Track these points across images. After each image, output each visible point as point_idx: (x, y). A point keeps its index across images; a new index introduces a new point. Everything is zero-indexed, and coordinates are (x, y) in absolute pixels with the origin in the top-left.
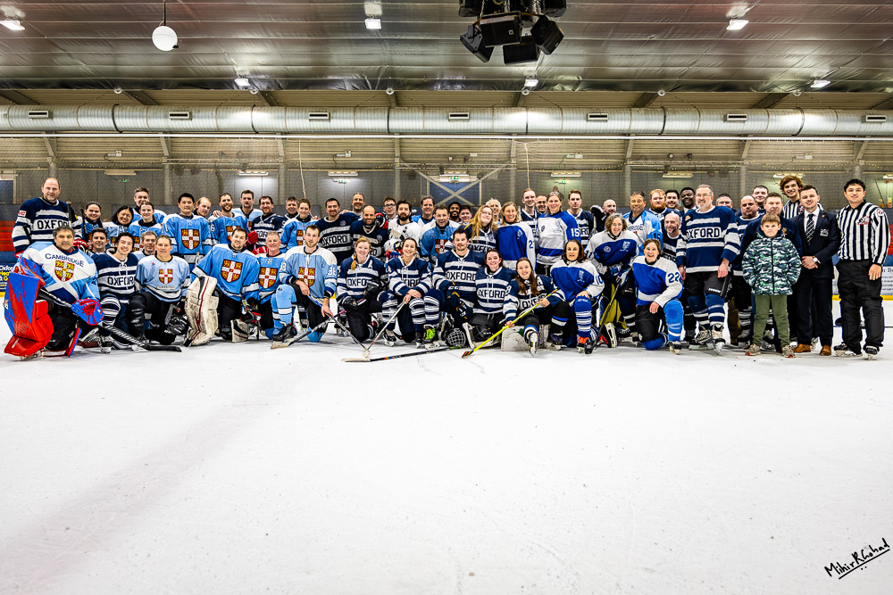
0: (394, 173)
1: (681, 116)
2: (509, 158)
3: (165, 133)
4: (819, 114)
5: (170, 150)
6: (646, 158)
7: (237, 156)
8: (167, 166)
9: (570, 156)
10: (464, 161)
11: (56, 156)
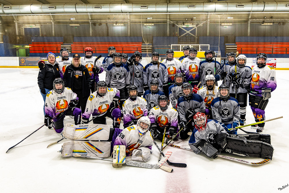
0: (167, 24)
1: (270, 5)
2: (207, 19)
3: (90, 13)
5: (92, 18)
6: (256, 18)
7: (114, 19)
8: (90, 23)
9: (229, 18)
10: (191, 20)
11: (54, 20)
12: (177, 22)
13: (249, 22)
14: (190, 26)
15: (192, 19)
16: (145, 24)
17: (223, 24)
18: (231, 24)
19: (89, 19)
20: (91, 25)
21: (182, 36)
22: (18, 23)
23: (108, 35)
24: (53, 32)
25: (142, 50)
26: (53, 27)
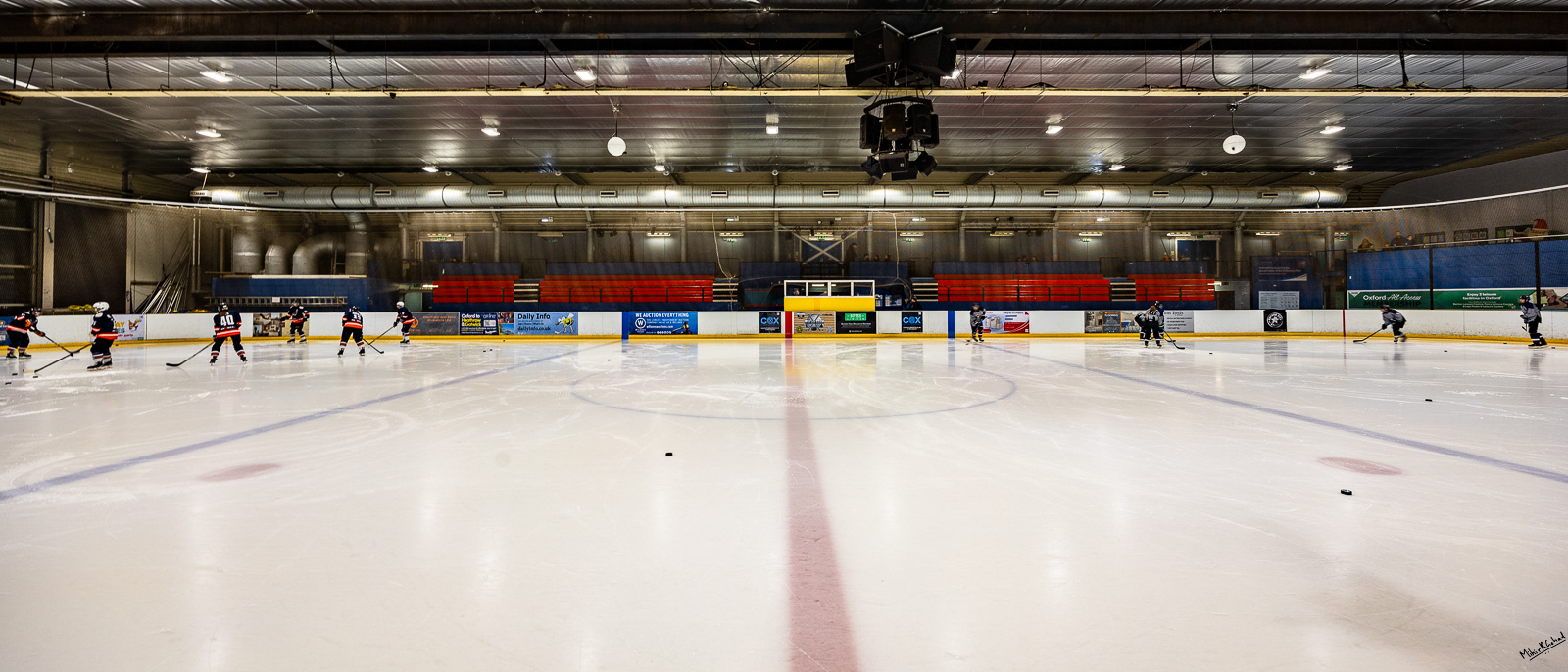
0: (773, 234)
1: (1007, 192)
2: (866, 222)
3: (589, 207)
4: (1116, 189)
5: (592, 217)
6: (977, 221)
7: (647, 221)
8: (590, 230)
9: (915, 220)
10: (830, 224)
11: (500, 223)
12: (798, 229)
13: (962, 229)
14: (828, 237)
15: (832, 223)
16: (722, 234)
17: (903, 234)
18: (921, 234)
19: (586, 221)
20: (590, 234)
21: (810, 260)
22: (409, 231)
23: (632, 258)
24: (497, 251)
25: (715, 293)
26: (497, 238)
